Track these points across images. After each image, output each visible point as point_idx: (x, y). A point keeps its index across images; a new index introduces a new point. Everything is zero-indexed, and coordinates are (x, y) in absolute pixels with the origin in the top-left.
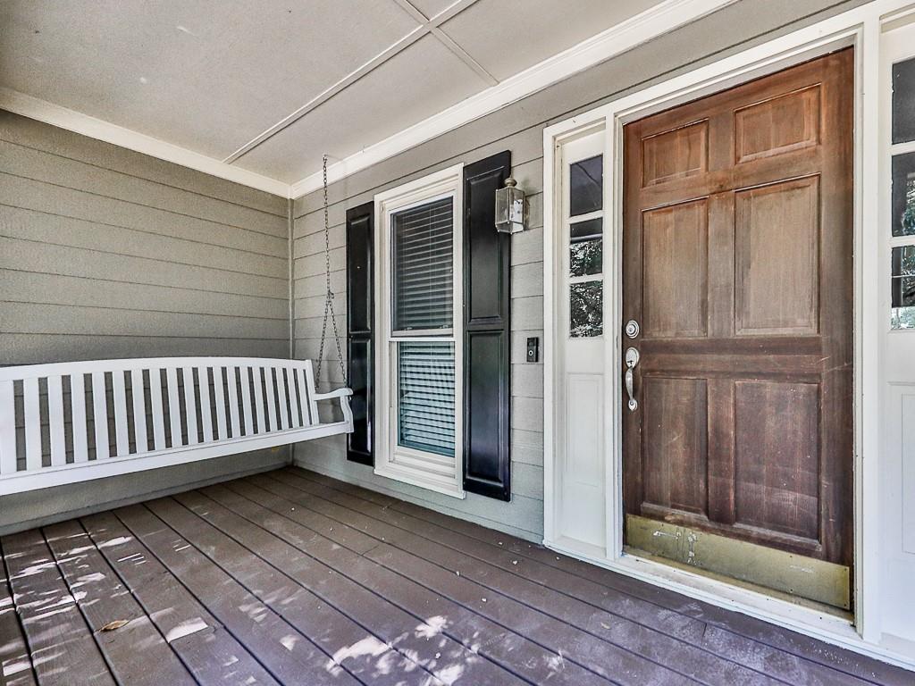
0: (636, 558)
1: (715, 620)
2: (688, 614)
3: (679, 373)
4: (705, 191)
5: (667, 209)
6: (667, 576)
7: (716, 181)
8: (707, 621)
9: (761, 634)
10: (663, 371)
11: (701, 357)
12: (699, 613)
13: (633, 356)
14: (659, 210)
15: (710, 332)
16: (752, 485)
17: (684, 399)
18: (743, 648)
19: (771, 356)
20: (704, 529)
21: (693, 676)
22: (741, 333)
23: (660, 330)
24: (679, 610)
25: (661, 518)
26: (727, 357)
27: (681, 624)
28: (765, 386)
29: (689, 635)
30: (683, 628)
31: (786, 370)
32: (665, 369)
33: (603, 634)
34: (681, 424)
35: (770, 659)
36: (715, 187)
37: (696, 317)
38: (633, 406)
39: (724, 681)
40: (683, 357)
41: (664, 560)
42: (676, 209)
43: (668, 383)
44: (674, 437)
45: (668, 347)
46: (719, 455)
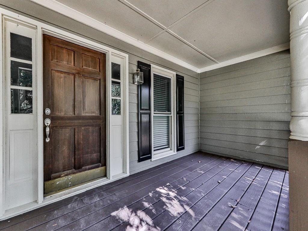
0: (50, 196)
1: (83, 197)
2: (76, 200)
3: (66, 127)
4: (74, 72)
5: (61, 72)
6: (65, 194)
7: (77, 70)
8: (81, 199)
9: (93, 192)
10: (60, 126)
11: (73, 121)
12: (78, 198)
13: (48, 122)
14: (58, 71)
15: (76, 114)
16: (87, 155)
17: (68, 135)
18: (93, 198)
19: (91, 121)
20: (74, 173)
21: (89, 214)
22: (83, 114)
23: (59, 113)
24: (72, 202)
25: (60, 177)
26: (80, 121)
27: (76, 204)
28: (89, 129)
29: (80, 205)
30: (78, 205)
31: (94, 124)
32: (61, 125)
33: (56, 228)
34: (66, 143)
35: (99, 196)
36: (77, 72)
37: (71, 108)
38: (48, 140)
39: (95, 208)
40: (68, 121)
41: (62, 190)
42: (64, 73)
43: (62, 130)
44: (64, 147)
45: (62, 118)
46: (79, 149)
